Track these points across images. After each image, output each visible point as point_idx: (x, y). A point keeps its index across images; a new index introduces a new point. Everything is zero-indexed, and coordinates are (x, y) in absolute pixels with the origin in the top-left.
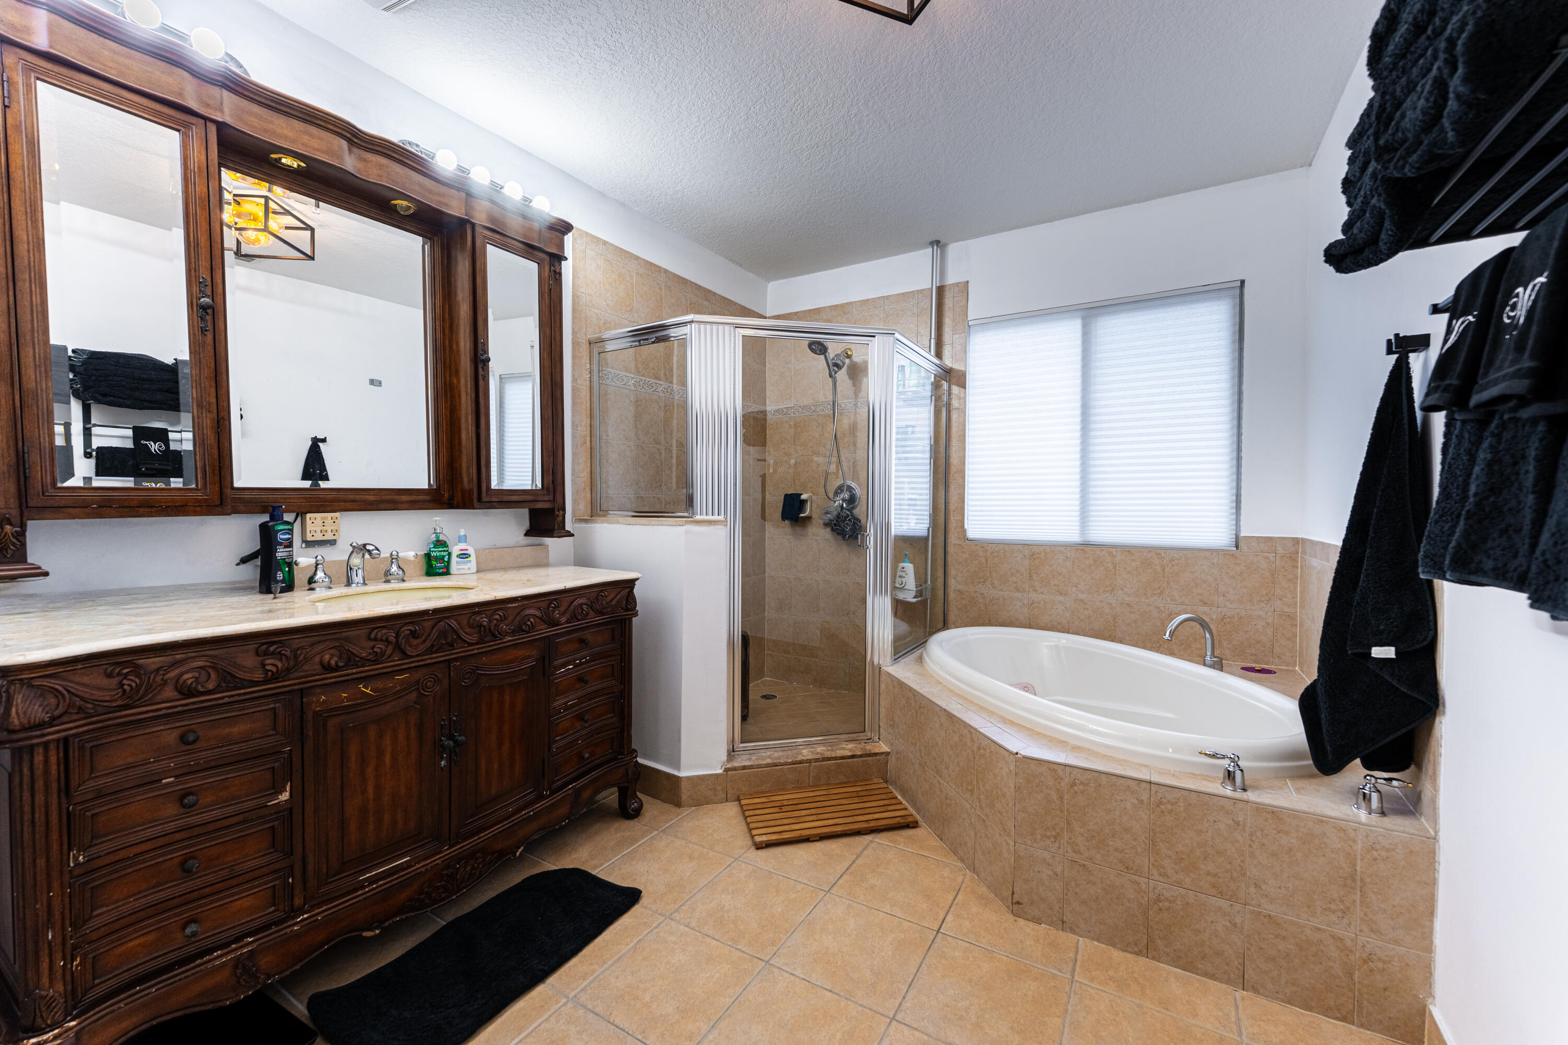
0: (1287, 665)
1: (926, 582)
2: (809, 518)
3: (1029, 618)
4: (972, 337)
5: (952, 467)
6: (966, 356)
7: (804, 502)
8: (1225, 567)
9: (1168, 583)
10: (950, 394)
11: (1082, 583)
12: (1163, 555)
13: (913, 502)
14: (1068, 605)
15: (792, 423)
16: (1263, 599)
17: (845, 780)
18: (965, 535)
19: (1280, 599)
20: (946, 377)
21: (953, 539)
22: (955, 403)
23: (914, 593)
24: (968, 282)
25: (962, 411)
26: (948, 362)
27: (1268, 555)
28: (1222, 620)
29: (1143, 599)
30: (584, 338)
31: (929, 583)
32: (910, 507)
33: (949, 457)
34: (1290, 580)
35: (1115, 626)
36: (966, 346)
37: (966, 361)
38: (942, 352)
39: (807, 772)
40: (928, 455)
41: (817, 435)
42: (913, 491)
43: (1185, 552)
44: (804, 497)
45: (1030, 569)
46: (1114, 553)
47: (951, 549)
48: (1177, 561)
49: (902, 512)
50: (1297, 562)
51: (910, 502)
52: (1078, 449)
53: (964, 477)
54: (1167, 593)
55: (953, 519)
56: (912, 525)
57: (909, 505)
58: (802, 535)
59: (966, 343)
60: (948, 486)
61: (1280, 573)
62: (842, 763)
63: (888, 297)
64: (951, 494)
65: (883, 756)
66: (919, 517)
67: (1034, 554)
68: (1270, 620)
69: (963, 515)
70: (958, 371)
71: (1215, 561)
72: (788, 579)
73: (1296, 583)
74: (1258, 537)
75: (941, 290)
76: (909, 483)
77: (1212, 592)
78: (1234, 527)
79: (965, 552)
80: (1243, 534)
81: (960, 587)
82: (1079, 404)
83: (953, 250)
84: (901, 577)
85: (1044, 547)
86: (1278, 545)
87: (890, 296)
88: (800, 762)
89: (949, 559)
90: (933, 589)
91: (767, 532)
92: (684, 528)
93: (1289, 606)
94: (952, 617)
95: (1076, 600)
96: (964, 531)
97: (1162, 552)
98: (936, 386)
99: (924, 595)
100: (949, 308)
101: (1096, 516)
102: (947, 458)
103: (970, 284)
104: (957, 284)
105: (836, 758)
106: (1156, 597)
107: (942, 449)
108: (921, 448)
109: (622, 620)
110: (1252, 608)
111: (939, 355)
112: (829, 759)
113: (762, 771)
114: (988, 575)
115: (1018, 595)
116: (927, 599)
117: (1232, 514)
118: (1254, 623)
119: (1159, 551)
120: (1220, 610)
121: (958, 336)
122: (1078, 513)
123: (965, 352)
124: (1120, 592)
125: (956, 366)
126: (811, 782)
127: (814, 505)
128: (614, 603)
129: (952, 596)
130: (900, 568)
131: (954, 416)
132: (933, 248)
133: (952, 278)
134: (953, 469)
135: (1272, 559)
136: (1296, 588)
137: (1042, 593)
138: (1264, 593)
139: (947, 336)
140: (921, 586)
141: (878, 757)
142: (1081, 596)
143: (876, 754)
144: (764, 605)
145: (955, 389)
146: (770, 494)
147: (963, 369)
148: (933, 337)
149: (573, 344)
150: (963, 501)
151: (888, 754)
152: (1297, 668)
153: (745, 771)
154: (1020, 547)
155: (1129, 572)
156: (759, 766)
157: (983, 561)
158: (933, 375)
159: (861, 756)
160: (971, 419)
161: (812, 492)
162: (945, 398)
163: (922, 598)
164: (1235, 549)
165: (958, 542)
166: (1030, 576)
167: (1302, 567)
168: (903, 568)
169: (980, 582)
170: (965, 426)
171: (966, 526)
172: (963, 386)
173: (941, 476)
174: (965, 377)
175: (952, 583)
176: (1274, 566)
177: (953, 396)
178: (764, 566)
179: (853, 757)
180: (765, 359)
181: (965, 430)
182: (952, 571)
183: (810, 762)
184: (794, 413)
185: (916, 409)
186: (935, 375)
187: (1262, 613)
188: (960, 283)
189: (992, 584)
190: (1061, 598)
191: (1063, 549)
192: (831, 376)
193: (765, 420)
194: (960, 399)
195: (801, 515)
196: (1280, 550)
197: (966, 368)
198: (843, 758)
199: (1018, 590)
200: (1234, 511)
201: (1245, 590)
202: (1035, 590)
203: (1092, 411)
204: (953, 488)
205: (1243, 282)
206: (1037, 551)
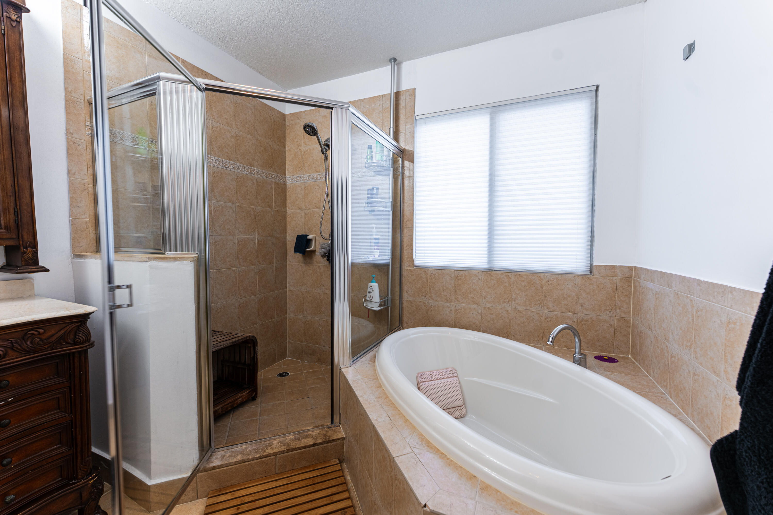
0: (623, 354)
1: (388, 295)
2: (313, 252)
3: (455, 320)
4: (418, 127)
5: (405, 217)
6: (414, 140)
7: (310, 240)
8: (583, 286)
9: (545, 297)
10: (403, 167)
11: (489, 297)
12: (542, 277)
13: (377, 241)
14: (480, 312)
15: (303, 187)
16: (608, 308)
17: (308, 464)
18: (413, 264)
19: (619, 309)
20: (401, 155)
21: (405, 266)
22: (407, 173)
23: (378, 304)
24: (415, 89)
25: (412, 177)
26: (402, 145)
27: (611, 278)
28: (580, 322)
29: (528, 308)
30: (83, 98)
31: (390, 296)
32: (375, 244)
33: (403, 210)
34: (626, 296)
35: (510, 326)
36: (414, 134)
37: (414, 144)
38: (398, 138)
39: (274, 463)
40: (390, 209)
41: (318, 195)
42: (378, 233)
43: (557, 276)
44: (310, 237)
45: (455, 287)
46: (510, 276)
47: (404, 273)
48: (551, 282)
49: (371, 247)
50: (631, 283)
51: (375, 241)
52: (487, 204)
53: (413, 224)
54: (544, 303)
55: (405, 252)
56: (377, 257)
57: (374, 243)
58: (310, 263)
59: (414, 131)
60: (403, 230)
61: (619, 291)
62: (305, 451)
63: (363, 100)
64: (404, 236)
65: (340, 441)
66: (381, 251)
67: (458, 277)
68: (612, 323)
69: (412, 249)
70: (409, 151)
71: (577, 282)
72: (301, 292)
73: (630, 298)
74: (605, 266)
75: (397, 95)
76: (376, 228)
77: (574, 303)
78: (589, 259)
79: (413, 275)
80: (595, 263)
81: (410, 298)
82: (487, 174)
83: (406, 66)
84: (370, 292)
85: (464, 272)
86: (618, 271)
87: (364, 99)
88: (267, 456)
89: (404, 279)
90: (393, 300)
91: (288, 261)
92: (148, 263)
93: (625, 314)
94: (405, 319)
95: (485, 308)
96: (413, 261)
97: (541, 275)
98: (394, 162)
99: (386, 304)
100: (403, 107)
101: (499, 251)
102: (402, 210)
103: (416, 90)
104: (408, 91)
105: (299, 448)
106: (537, 307)
107: (399, 205)
108: (384, 204)
109: (69, 354)
110: (601, 314)
111: (396, 139)
112: (293, 450)
113: (231, 469)
114: (428, 290)
115: (448, 304)
116: (388, 307)
117: (588, 250)
118: (601, 325)
119: (540, 275)
120: (579, 315)
121: (408, 126)
122: (486, 249)
123: (413, 138)
124: (514, 302)
125: (407, 148)
126: (277, 469)
127: (317, 243)
128: (54, 338)
129: (405, 304)
130: (369, 286)
131: (407, 182)
132: (391, 63)
133: (404, 87)
134: (406, 219)
135: (615, 281)
136: (630, 301)
137: (463, 303)
138: (609, 304)
139: (402, 127)
140: (384, 298)
141: (336, 443)
142: (488, 305)
143: (334, 440)
144: (286, 310)
145: (407, 163)
146: (289, 235)
147: (412, 149)
148: (392, 126)
149: (66, 101)
150: (412, 240)
151: (343, 439)
152: (630, 356)
153: (215, 471)
154: (449, 271)
155: (520, 289)
156: (228, 465)
157: (425, 281)
158: (391, 153)
159: (321, 444)
160: (418, 184)
161: (316, 234)
162: (400, 170)
163: (385, 307)
164: (590, 273)
165: (409, 268)
166: (455, 291)
167: (635, 287)
168: (371, 286)
169: (423, 295)
170: (413, 188)
171: (414, 257)
172: (412, 161)
173: (398, 223)
174: (413, 155)
175: (405, 295)
176: (615, 285)
177: (406, 168)
178: (286, 284)
179: (314, 445)
180: (284, 143)
181: (413, 191)
182: (405, 288)
183: (276, 455)
184: (304, 180)
185: (381, 177)
186: (394, 153)
187: (607, 318)
188: (410, 89)
189: (431, 297)
190: (475, 307)
191: (476, 273)
192: (323, 153)
193: (285, 185)
194: (410, 170)
195: (308, 249)
196: (620, 275)
197: (414, 148)
198: (305, 447)
199: (447, 300)
200: (590, 247)
201: (596, 302)
202: (458, 301)
203: (497, 178)
204: (405, 231)
205: (598, 87)
206: (460, 274)
